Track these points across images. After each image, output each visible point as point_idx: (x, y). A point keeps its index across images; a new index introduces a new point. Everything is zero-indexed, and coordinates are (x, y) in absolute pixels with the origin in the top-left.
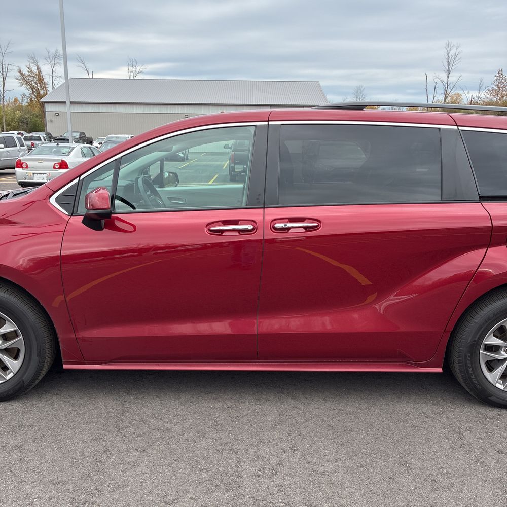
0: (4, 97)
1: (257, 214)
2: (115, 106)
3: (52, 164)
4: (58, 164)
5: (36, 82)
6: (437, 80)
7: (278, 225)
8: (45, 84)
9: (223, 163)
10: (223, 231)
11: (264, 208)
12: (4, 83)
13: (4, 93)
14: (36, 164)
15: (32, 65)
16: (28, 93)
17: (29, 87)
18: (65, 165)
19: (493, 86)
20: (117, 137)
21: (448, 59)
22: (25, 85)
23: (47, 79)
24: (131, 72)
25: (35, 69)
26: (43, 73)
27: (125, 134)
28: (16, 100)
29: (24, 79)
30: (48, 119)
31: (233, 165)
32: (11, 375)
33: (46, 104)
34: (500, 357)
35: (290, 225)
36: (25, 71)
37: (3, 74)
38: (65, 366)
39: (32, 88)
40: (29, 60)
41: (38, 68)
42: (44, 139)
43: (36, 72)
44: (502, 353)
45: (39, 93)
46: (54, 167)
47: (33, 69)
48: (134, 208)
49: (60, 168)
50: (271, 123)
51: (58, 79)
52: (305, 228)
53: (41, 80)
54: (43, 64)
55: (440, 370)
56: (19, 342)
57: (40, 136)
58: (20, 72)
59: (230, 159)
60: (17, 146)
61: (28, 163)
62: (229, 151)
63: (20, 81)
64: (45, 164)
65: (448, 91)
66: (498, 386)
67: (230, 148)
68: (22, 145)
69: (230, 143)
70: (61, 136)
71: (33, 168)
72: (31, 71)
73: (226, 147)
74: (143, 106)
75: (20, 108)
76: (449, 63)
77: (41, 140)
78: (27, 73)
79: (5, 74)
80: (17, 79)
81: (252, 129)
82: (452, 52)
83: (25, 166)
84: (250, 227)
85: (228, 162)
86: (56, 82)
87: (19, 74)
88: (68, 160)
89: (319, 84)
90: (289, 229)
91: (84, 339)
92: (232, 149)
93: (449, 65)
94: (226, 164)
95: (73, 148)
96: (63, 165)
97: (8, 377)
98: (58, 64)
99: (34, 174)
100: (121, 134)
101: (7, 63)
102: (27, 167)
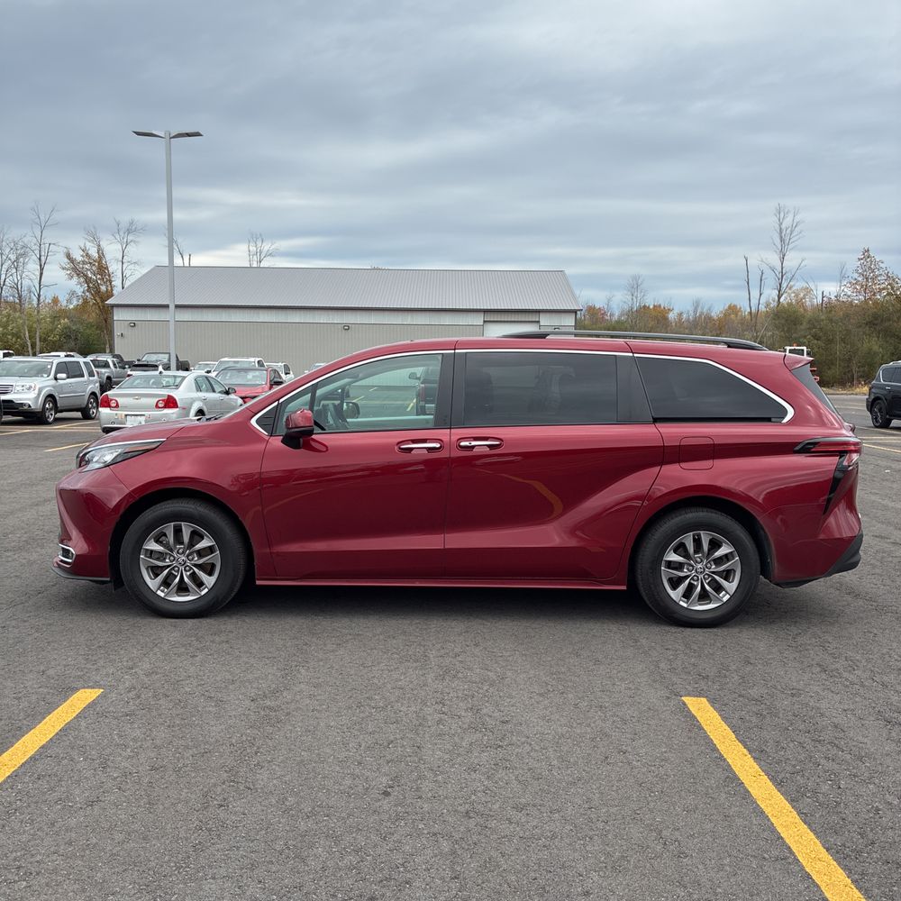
0: (39, 295)
1: (443, 434)
2: (228, 311)
3: (154, 401)
4: (163, 400)
5: (95, 274)
6: (764, 267)
7: (462, 444)
8: (109, 276)
9: (407, 402)
10: (412, 449)
11: (450, 428)
12: (41, 274)
13: (40, 289)
14: (130, 401)
15: (89, 245)
16: (80, 290)
17: (82, 280)
18: (173, 403)
19: (856, 275)
20: (235, 362)
21: (781, 232)
22: (75, 278)
23: (114, 267)
24: (253, 255)
25: (94, 253)
26: (108, 257)
27: (248, 356)
28: (55, 301)
29: (75, 269)
30: (117, 332)
31: (422, 403)
32: (206, 590)
33: (115, 309)
34: (682, 574)
35: (474, 443)
36: (78, 256)
37: (40, 259)
38: (258, 582)
39: (88, 280)
40: (86, 236)
41: (100, 250)
42: (114, 365)
43: (96, 255)
44: (685, 570)
45: (98, 292)
46: (157, 406)
47: (90, 252)
48: (323, 429)
49: (165, 407)
50: (457, 351)
51: (132, 267)
52: (489, 446)
53: (102, 269)
54: (109, 242)
55: (624, 588)
56: (216, 557)
57: (109, 360)
58: (68, 256)
59: (418, 395)
60: (83, 376)
61: (119, 400)
62: (417, 383)
63: (69, 272)
64: (144, 401)
65: (784, 285)
66: (681, 603)
67: (419, 379)
68: (91, 374)
69: (419, 371)
70: (139, 360)
71: (126, 408)
72: (87, 254)
73: (412, 376)
74: (274, 312)
75: (64, 313)
76: (782, 240)
77: (109, 367)
78: (79, 259)
79: (43, 258)
80: (63, 269)
81: (440, 357)
82: (787, 222)
83: (114, 405)
84: (438, 445)
85: (415, 401)
86: (127, 273)
87: (66, 260)
88: (178, 395)
89: (565, 274)
90: (473, 447)
91: (278, 554)
92: (422, 379)
93: (784, 242)
94: (412, 404)
95: (184, 378)
96: (170, 403)
97: (203, 593)
98: (132, 244)
99: (126, 415)
100: (243, 356)
101: (47, 241)
102: (117, 406)
